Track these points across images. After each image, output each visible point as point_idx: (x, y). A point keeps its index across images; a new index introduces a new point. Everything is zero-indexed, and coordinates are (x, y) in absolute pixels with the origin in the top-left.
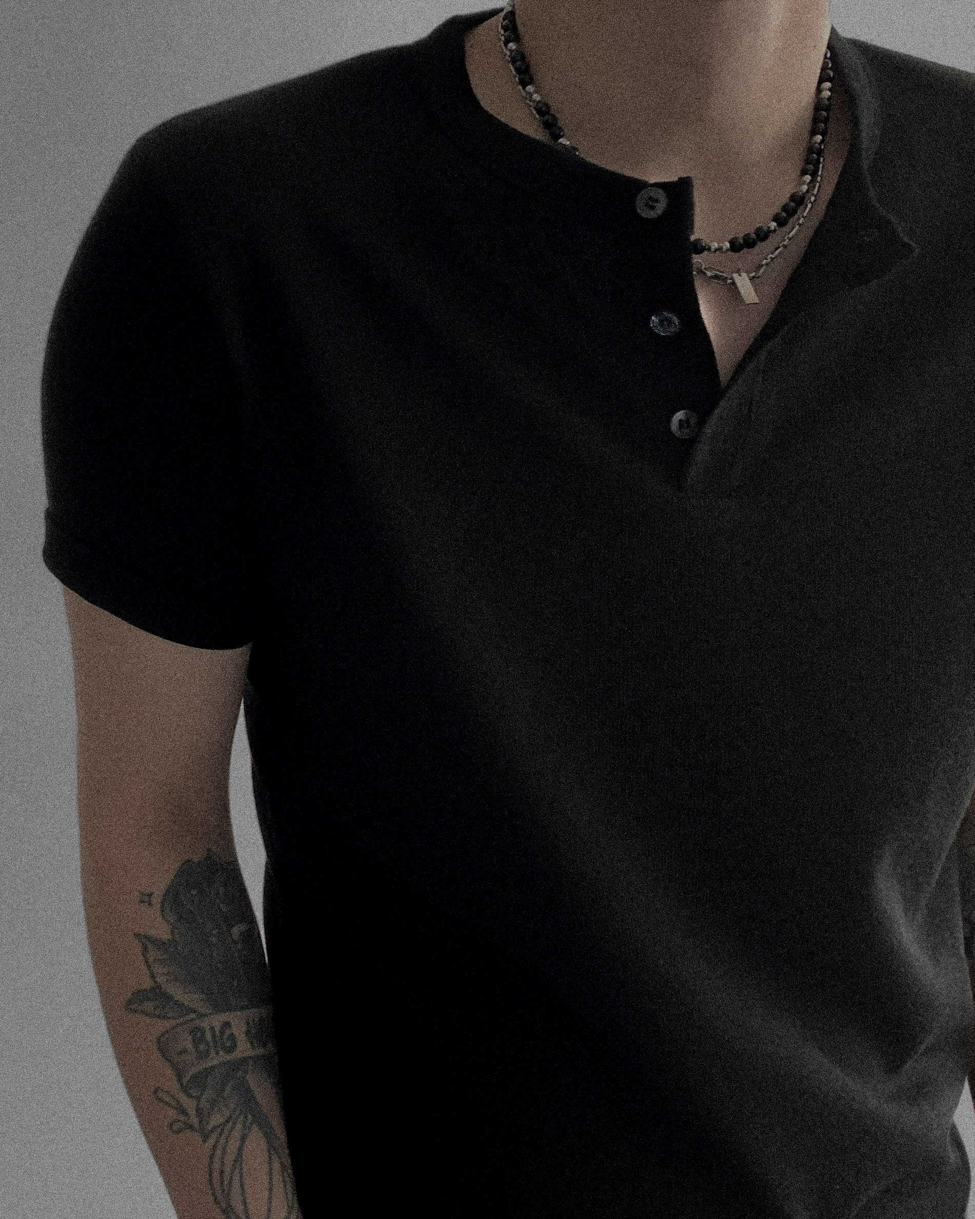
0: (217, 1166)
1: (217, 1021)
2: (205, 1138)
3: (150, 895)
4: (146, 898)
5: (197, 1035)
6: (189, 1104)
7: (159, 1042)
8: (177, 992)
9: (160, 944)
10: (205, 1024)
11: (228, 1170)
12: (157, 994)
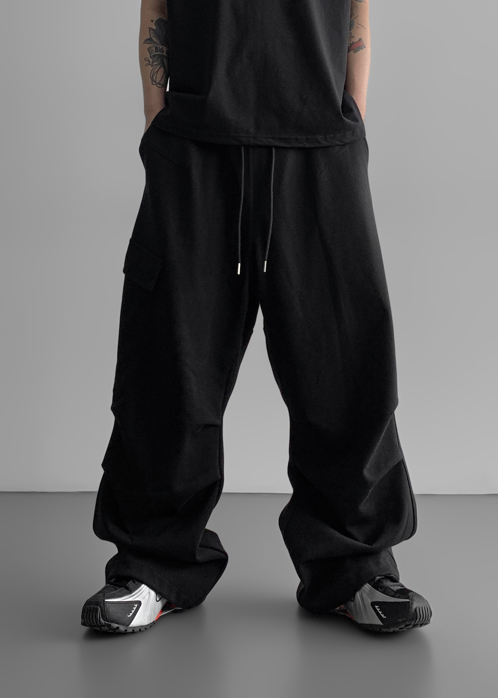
0: (152, 72)
1: (161, 47)
2: (152, 66)
3: (153, 20)
4: (152, 21)
5: (156, 48)
6: (151, 60)
7: (148, 49)
8: (154, 39)
9: (153, 29)
10: (158, 46)
11: (155, 72)
12: (150, 39)
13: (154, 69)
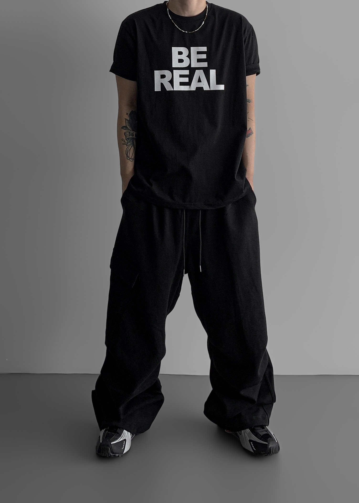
1: (132, 132)
4: (127, 114)
5: (130, 133)
7: (124, 133)
8: (128, 127)
9: (128, 120)
11: (128, 150)
13: (128, 148)
